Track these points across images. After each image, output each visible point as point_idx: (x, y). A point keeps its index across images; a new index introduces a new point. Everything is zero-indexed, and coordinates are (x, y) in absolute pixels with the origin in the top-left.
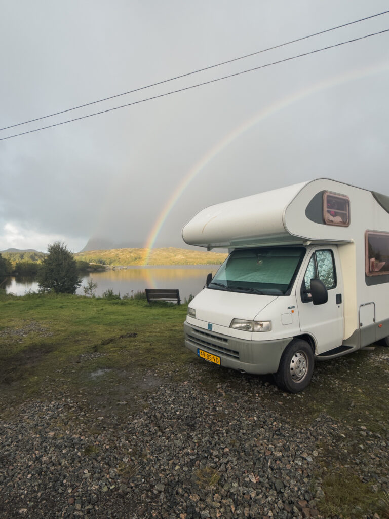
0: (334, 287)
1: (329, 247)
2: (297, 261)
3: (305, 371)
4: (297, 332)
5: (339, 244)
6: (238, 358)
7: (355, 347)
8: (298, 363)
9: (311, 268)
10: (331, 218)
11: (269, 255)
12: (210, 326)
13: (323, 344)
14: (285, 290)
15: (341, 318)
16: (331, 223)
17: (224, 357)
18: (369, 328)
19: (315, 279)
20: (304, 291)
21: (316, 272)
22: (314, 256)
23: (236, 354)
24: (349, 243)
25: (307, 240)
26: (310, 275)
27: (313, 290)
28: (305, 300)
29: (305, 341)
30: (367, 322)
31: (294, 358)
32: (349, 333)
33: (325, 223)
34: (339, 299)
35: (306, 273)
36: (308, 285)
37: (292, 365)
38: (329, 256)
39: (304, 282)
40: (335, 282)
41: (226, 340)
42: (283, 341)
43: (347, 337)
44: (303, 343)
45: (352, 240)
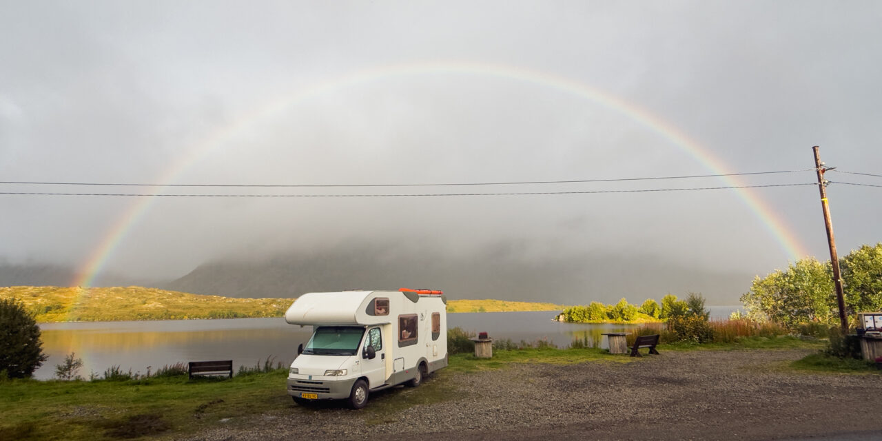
0: (381, 349)
1: (378, 327)
2: (361, 335)
3: (364, 397)
4: (359, 375)
5: (383, 325)
6: (328, 392)
7: (391, 384)
8: (360, 393)
9: (368, 339)
10: (379, 311)
11: (345, 331)
12: (310, 377)
13: (374, 383)
14: (354, 352)
15: (384, 367)
16: (379, 314)
17: (320, 393)
18: (400, 373)
19: (370, 346)
20: (364, 353)
21: (371, 341)
22: (370, 332)
23: (327, 390)
24: (389, 324)
25: (365, 326)
26: (367, 343)
27: (368, 351)
28: (364, 357)
29: (364, 380)
30: (399, 369)
31: (358, 390)
32: (388, 376)
33: (375, 315)
34: (383, 356)
35: (365, 342)
36: (366, 349)
37: (357, 394)
38: (378, 332)
39: (364, 348)
40: (381, 347)
41: (321, 383)
42: (352, 380)
43: (387, 379)
44: (362, 382)
45: (390, 322)
